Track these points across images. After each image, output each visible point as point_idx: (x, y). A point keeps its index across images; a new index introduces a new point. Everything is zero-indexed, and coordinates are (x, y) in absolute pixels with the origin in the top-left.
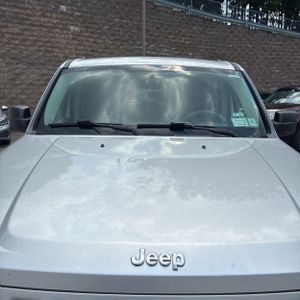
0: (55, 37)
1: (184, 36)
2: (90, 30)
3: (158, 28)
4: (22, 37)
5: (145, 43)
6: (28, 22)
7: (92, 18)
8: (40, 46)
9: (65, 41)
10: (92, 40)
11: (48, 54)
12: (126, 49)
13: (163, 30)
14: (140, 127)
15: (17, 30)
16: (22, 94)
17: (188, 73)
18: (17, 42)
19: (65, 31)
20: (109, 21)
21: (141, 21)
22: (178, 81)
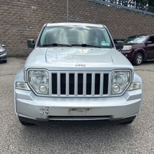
0: (24, 12)
1: (87, 11)
2: (41, 8)
3: (74, 7)
4: (8, 12)
5: (68, 15)
6: (11, 4)
7: (42, 2)
8: (17, 16)
9: (29, 14)
10: (42, 13)
11: (21, 20)
12: (59, 18)
13: (76, 8)
14: (72, 45)
15: (6, 8)
16: (9, 39)
17: (89, 29)
18: (6, 14)
19: (29, 9)
20: (50, 4)
21: (66, 4)
22: (84, 32)
